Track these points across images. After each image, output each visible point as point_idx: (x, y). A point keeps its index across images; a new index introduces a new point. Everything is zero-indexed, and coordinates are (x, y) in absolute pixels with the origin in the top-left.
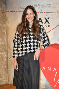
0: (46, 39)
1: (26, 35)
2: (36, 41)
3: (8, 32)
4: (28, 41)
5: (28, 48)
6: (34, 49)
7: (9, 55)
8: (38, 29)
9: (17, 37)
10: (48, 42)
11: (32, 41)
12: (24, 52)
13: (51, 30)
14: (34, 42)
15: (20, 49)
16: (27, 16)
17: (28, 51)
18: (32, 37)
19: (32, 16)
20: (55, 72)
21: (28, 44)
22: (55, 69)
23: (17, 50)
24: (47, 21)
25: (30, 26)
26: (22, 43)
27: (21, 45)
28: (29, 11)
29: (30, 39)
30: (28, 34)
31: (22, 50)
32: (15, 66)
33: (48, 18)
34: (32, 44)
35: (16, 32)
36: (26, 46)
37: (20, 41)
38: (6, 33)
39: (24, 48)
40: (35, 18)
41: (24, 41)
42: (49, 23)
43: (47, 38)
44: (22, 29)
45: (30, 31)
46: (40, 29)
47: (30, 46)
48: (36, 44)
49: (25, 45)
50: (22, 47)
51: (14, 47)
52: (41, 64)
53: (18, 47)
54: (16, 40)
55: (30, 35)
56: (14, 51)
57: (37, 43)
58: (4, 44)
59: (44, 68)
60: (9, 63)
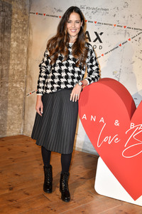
0: (94, 68)
2: (77, 69)
3: (30, 49)
4: (64, 68)
5: (63, 80)
6: (73, 84)
7: (28, 88)
9: (46, 59)
10: (96, 74)
11: (70, 69)
12: (55, 86)
13: (103, 55)
14: (73, 72)
15: (50, 80)
17: (63, 86)
18: (71, 62)
20: (102, 124)
21: (64, 74)
22: (102, 120)
23: (44, 82)
24: (98, 38)
26: (54, 71)
27: (51, 75)
29: (68, 65)
30: (66, 56)
31: (53, 83)
32: (38, 109)
33: (101, 34)
34: (70, 74)
35: (46, 51)
36: (60, 77)
37: (51, 68)
38: (26, 51)
39: (56, 80)
41: (57, 68)
42: (101, 42)
43: (96, 67)
44: (57, 46)
45: (69, 53)
46: (88, 50)
47: (67, 77)
48: (76, 75)
49: (58, 74)
50: (53, 77)
51: (40, 76)
52: (81, 108)
53: (46, 77)
54: (44, 64)
55: (69, 59)
56: (39, 82)
57: (79, 73)
58: (21, 69)
59: (84, 117)
60: (27, 102)
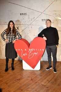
1: (9, 34)
4: (10, 36)
8: (15, 32)
11: (12, 36)
14: (13, 37)
16: (10, 25)
18: (12, 35)
19: (13, 25)
21: (10, 38)
22: (22, 50)
25: (12, 30)
28: (11, 23)
29: (11, 36)
34: (12, 38)
40: (14, 27)
45: (11, 32)
47: (11, 39)
